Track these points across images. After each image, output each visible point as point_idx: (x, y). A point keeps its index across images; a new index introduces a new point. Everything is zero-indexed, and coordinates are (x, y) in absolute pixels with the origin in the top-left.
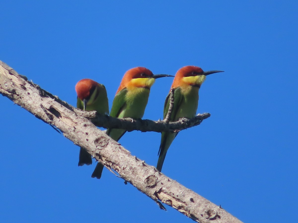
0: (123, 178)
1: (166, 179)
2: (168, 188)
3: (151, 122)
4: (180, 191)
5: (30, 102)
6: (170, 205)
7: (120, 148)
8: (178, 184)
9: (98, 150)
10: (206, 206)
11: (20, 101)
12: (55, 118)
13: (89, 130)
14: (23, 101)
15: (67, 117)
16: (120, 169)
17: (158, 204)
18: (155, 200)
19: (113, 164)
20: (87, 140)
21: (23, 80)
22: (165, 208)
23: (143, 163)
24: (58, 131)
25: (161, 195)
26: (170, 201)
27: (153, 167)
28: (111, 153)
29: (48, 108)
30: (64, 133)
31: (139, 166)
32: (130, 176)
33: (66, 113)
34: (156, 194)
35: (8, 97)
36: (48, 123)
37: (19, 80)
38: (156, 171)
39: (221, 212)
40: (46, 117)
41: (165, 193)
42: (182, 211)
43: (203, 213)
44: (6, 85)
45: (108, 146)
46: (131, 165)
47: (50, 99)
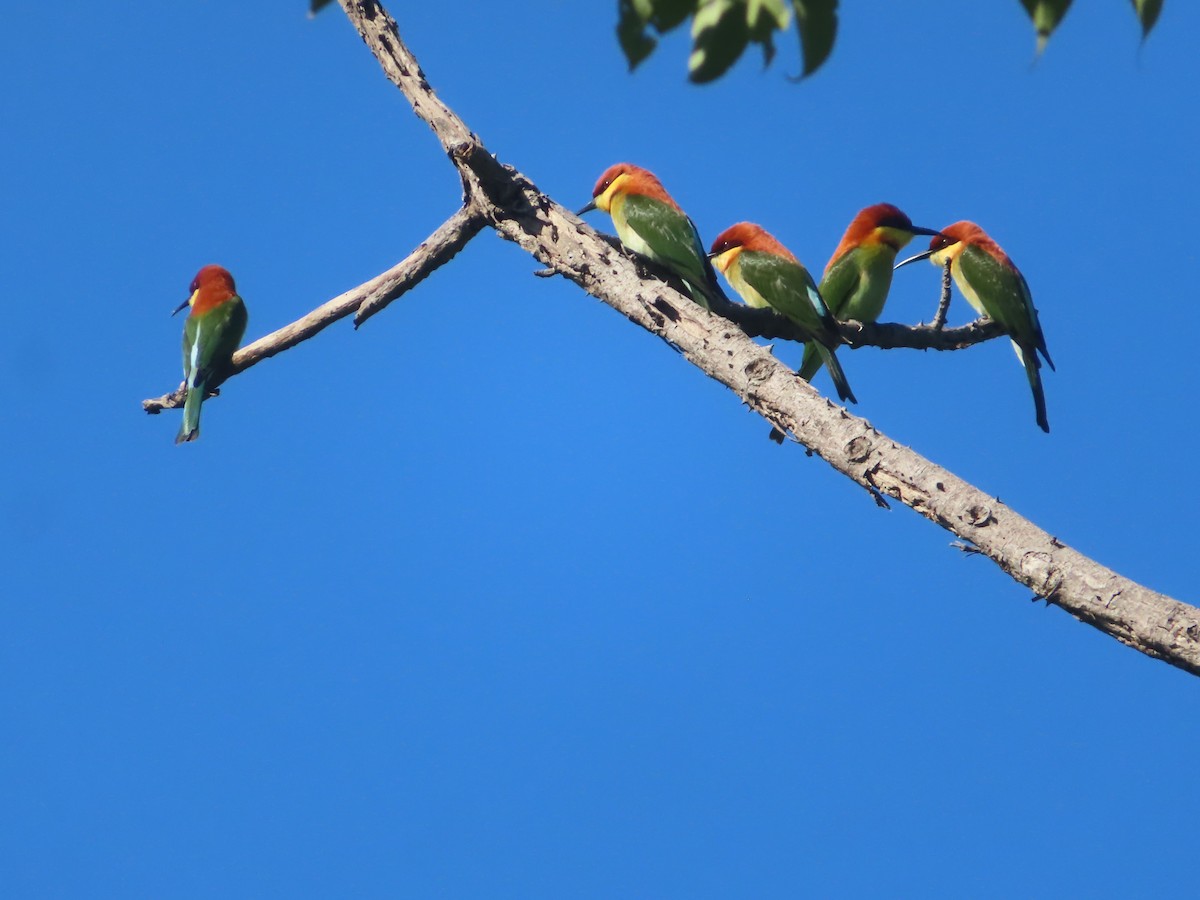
0: (803, 443)
1: (889, 445)
2: (891, 462)
3: (902, 328)
4: (916, 468)
5: (617, 290)
6: (896, 498)
7: (797, 382)
8: (913, 453)
9: (751, 387)
10: (969, 499)
11: (597, 289)
12: (667, 321)
13: (736, 345)
14: (604, 288)
15: (692, 320)
16: (796, 425)
17: (873, 496)
18: (867, 487)
19: (783, 414)
20: (731, 366)
21: (605, 244)
22: (887, 505)
23: (842, 412)
24: (674, 348)
25: (879, 477)
26: (896, 489)
27: (862, 419)
28: (779, 392)
29: (653, 301)
30: (685, 353)
31: (835, 418)
32: (816, 440)
33: (690, 312)
34: (868, 475)
35: (575, 281)
36: (653, 332)
37: (596, 244)
38: (868, 428)
39: (999, 510)
40: (649, 321)
41: (887, 472)
42: (920, 509)
43: (963, 513)
44: (570, 255)
45: (773, 377)
46: (818, 417)
47: (658, 283)
